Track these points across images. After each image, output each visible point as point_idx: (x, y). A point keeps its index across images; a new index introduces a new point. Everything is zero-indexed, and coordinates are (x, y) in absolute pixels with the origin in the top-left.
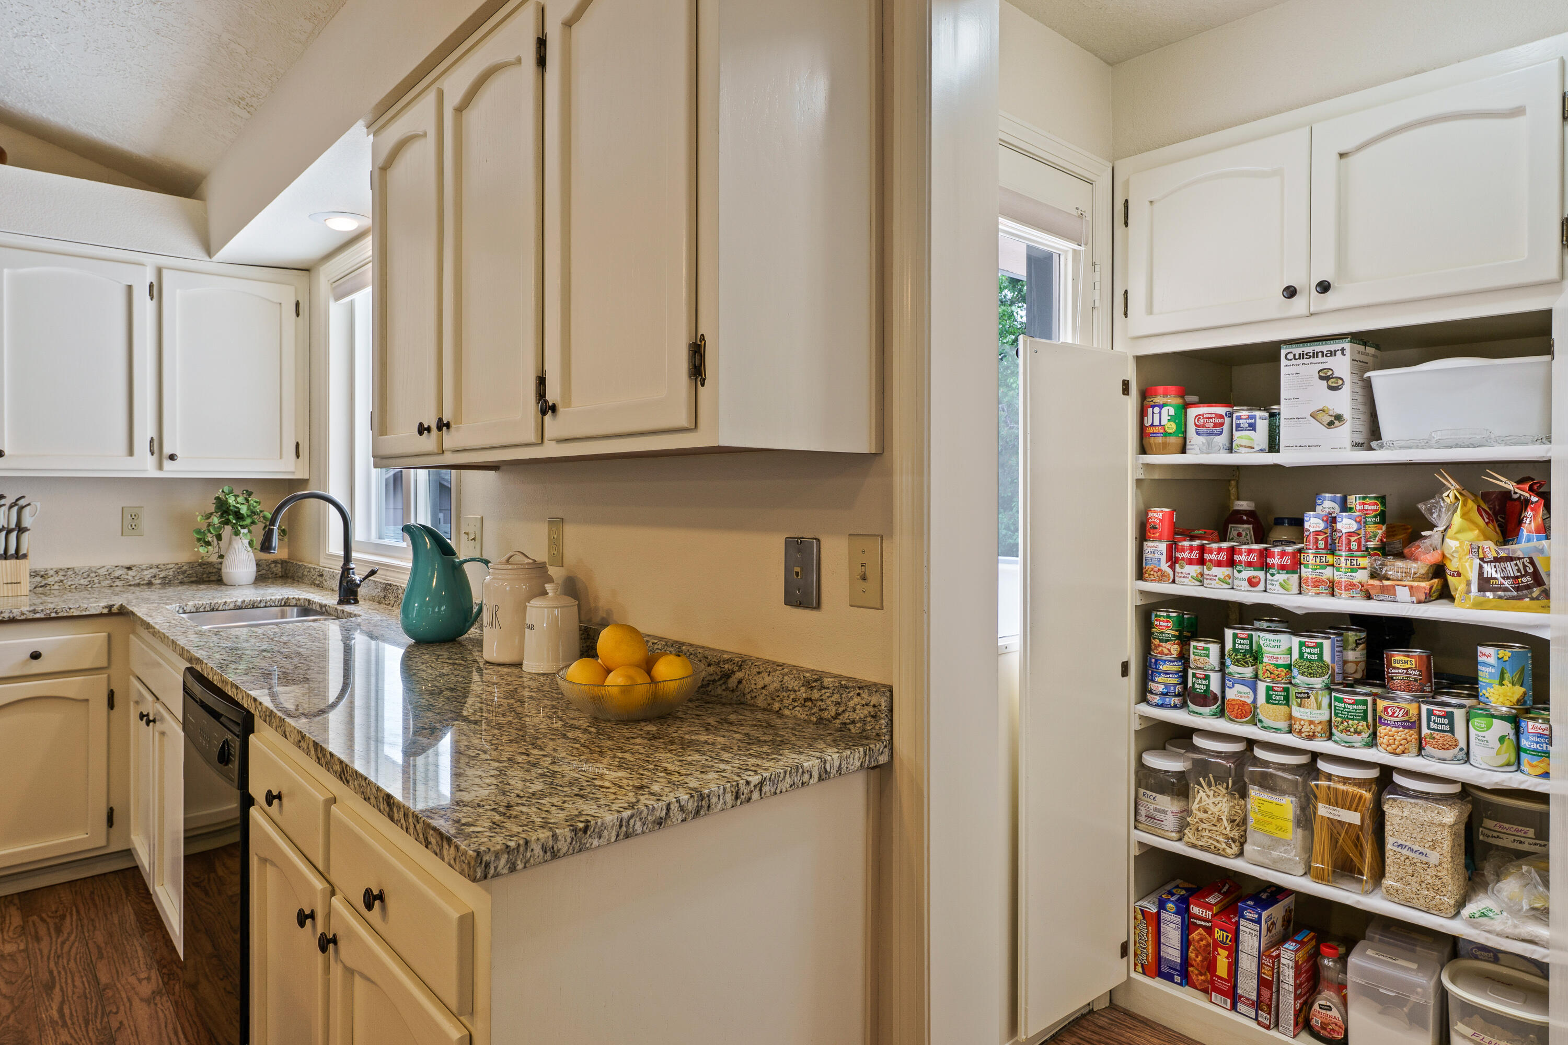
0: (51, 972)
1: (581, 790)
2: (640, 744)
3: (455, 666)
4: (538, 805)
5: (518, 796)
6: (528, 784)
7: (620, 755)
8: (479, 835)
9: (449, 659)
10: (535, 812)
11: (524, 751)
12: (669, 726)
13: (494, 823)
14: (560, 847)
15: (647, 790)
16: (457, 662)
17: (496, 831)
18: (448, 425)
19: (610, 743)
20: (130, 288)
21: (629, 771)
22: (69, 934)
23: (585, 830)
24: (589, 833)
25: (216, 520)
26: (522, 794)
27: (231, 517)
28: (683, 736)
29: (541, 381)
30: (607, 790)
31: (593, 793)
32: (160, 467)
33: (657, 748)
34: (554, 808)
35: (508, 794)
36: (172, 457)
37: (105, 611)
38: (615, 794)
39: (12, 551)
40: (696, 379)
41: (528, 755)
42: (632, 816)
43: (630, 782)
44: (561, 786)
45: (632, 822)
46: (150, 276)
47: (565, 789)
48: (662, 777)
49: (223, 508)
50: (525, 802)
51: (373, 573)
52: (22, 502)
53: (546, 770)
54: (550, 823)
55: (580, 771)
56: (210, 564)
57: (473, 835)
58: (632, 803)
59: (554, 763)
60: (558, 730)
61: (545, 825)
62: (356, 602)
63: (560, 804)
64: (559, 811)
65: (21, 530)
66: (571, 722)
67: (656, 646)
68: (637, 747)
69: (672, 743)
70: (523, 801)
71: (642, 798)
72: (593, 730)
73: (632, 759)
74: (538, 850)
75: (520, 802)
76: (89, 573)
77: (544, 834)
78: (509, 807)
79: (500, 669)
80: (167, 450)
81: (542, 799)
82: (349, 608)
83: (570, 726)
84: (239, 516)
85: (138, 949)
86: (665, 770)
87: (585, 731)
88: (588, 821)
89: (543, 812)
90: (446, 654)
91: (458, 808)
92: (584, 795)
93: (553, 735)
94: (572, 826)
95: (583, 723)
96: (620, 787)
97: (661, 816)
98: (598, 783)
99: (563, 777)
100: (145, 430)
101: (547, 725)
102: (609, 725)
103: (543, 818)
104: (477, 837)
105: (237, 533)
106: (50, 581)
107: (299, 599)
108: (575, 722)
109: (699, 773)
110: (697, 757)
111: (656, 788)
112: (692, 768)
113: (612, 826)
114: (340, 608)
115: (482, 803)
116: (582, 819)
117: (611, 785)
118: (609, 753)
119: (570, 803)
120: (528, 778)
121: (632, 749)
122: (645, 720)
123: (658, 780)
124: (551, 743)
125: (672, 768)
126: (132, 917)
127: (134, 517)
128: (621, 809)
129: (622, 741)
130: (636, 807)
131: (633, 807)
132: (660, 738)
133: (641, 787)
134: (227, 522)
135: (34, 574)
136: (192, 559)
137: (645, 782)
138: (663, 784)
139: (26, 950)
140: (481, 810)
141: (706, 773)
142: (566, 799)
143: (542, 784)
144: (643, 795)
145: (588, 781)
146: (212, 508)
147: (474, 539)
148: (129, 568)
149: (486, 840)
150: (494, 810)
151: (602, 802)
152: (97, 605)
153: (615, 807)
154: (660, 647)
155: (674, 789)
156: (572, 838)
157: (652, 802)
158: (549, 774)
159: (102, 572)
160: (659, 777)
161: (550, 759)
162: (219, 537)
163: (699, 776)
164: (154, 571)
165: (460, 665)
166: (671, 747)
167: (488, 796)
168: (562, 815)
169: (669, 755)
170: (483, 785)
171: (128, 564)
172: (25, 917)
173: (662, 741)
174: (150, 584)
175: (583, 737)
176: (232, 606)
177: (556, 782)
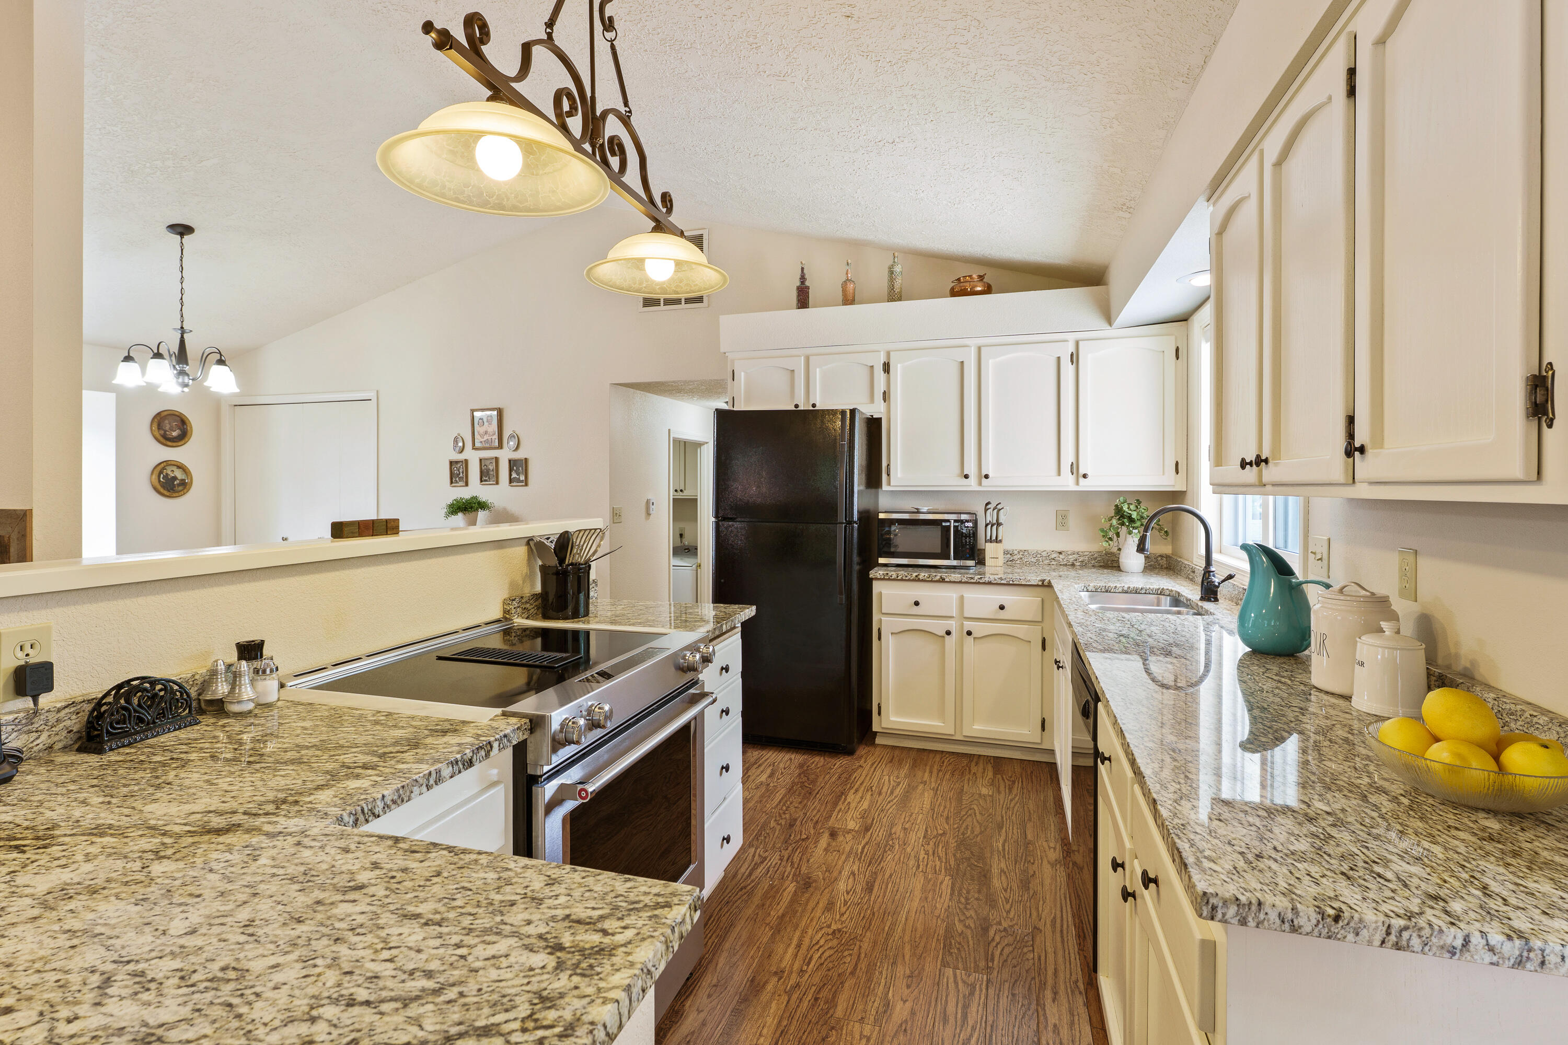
0: (1002, 817)
1: (1352, 869)
2: (1463, 841)
3: (1279, 684)
4: (1291, 868)
5: (1275, 848)
6: (1292, 839)
7: (1426, 844)
8: (1214, 874)
9: (1277, 675)
10: (1284, 874)
11: (1307, 800)
12: (1523, 829)
13: (1235, 868)
14: (1301, 924)
15: (1441, 903)
16: (1283, 680)
17: (1233, 877)
18: (1266, 461)
19: (1420, 824)
20: (1059, 358)
21: (1428, 870)
22: (1016, 795)
23: (1337, 919)
24: (1341, 923)
25: (1114, 522)
26: (1280, 848)
27: (1125, 520)
28: (1540, 851)
29: (1351, 420)
30: (1386, 883)
31: (1364, 880)
32: (1077, 483)
33: (1488, 854)
34: (1309, 878)
35: (1266, 842)
36: (1085, 476)
37: (1040, 583)
38: (1393, 891)
39: (994, 538)
40: (1540, 420)
41: (1309, 806)
42: (1406, 928)
43: (1423, 886)
44: (1329, 855)
45: (1406, 935)
46: (1071, 348)
47: (1333, 861)
48: (1473, 895)
49: (1119, 511)
50: (1279, 859)
51: (1230, 577)
52: (999, 507)
53: (1321, 831)
54: (1294, 893)
55: (1362, 846)
56: (1112, 554)
57: (1209, 872)
58: (1411, 912)
59: (1334, 825)
60: (1359, 788)
61: (1289, 893)
62: (1216, 600)
63: (1317, 876)
64: (1312, 884)
65: (999, 524)
66: (1381, 783)
67: (1535, 720)
68: (1457, 843)
69: (1515, 854)
70: (1277, 856)
71: (1429, 912)
72: (1405, 801)
73: (1440, 856)
74: (1273, 916)
75: (1273, 856)
76: (1037, 554)
77: (1283, 903)
78: (1259, 856)
79: (1325, 697)
80: (1082, 472)
81: (1300, 862)
82: (1208, 606)
83: (1377, 788)
84: (1131, 520)
85: (1052, 821)
86: (1485, 888)
87: (1395, 799)
88: (1341, 910)
89: (1294, 878)
90: (1275, 669)
91: (1209, 837)
92: (1354, 878)
93: (1350, 791)
94: (1318, 907)
95: (1396, 789)
96: (1406, 886)
97: (1455, 944)
98: (1377, 869)
99: (1338, 845)
100: (1068, 457)
101: (1349, 778)
102: (1431, 801)
103: (1290, 885)
104: (1211, 875)
105: (1130, 533)
106: (1016, 557)
107: (1172, 591)
108: (1386, 784)
109: (1538, 911)
110: (1547, 887)
111: (1457, 906)
112: (1530, 900)
113: (1376, 929)
114: (1200, 603)
115: (1233, 842)
116: (1336, 905)
117: (1394, 879)
118: (1413, 836)
119: (1331, 880)
120: (1296, 832)
121: (1448, 842)
122: (1488, 811)
123: (1466, 897)
124: (1344, 801)
125: (1497, 890)
126: (1052, 799)
127: (1064, 517)
128: (1392, 914)
129: (1440, 828)
130: (1413, 919)
131: (1410, 919)
132: (1499, 842)
133: (1436, 898)
134: (1123, 524)
135: (1006, 552)
136: (1101, 549)
137: (1443, 893)
138: (1470, 905)
139: (992, 796)
140: (1229, 849)
141: (1552, 917)
142: (1328, 873)
143: (1308, 844)
144: (1433, 908)
145: (1366, 862)
146: (1112, 513)
147: (1320, 559)
148: (1060, 553)
149: (1219, 882)
150: (1242, 853)
151: (1371, 895)
152: (1034, 579)
153: (1385, 908)
154: (1541, 722)
155: (1484, 919)
156: (1318, 921)
157: (1441, 923)
158: (1322, 837)
159: (1044, 554)
160: (1469, 894)
161: (1331, 819)
162: (1118, 535)
163: (1536, 917)
164: (1076, 556)
165: (1284, 683)
166: (1509, 860)
167: (1244, 836)
168: (1314, 890)
169: (1502, 870)
170: (1244, 822)
171: (1060, 550)
172: (995, 774)
173: (1500, 846)
174: (1073, 565)
175: (1387, 805)
176: (1120, 590)
177: (1326, 848)
